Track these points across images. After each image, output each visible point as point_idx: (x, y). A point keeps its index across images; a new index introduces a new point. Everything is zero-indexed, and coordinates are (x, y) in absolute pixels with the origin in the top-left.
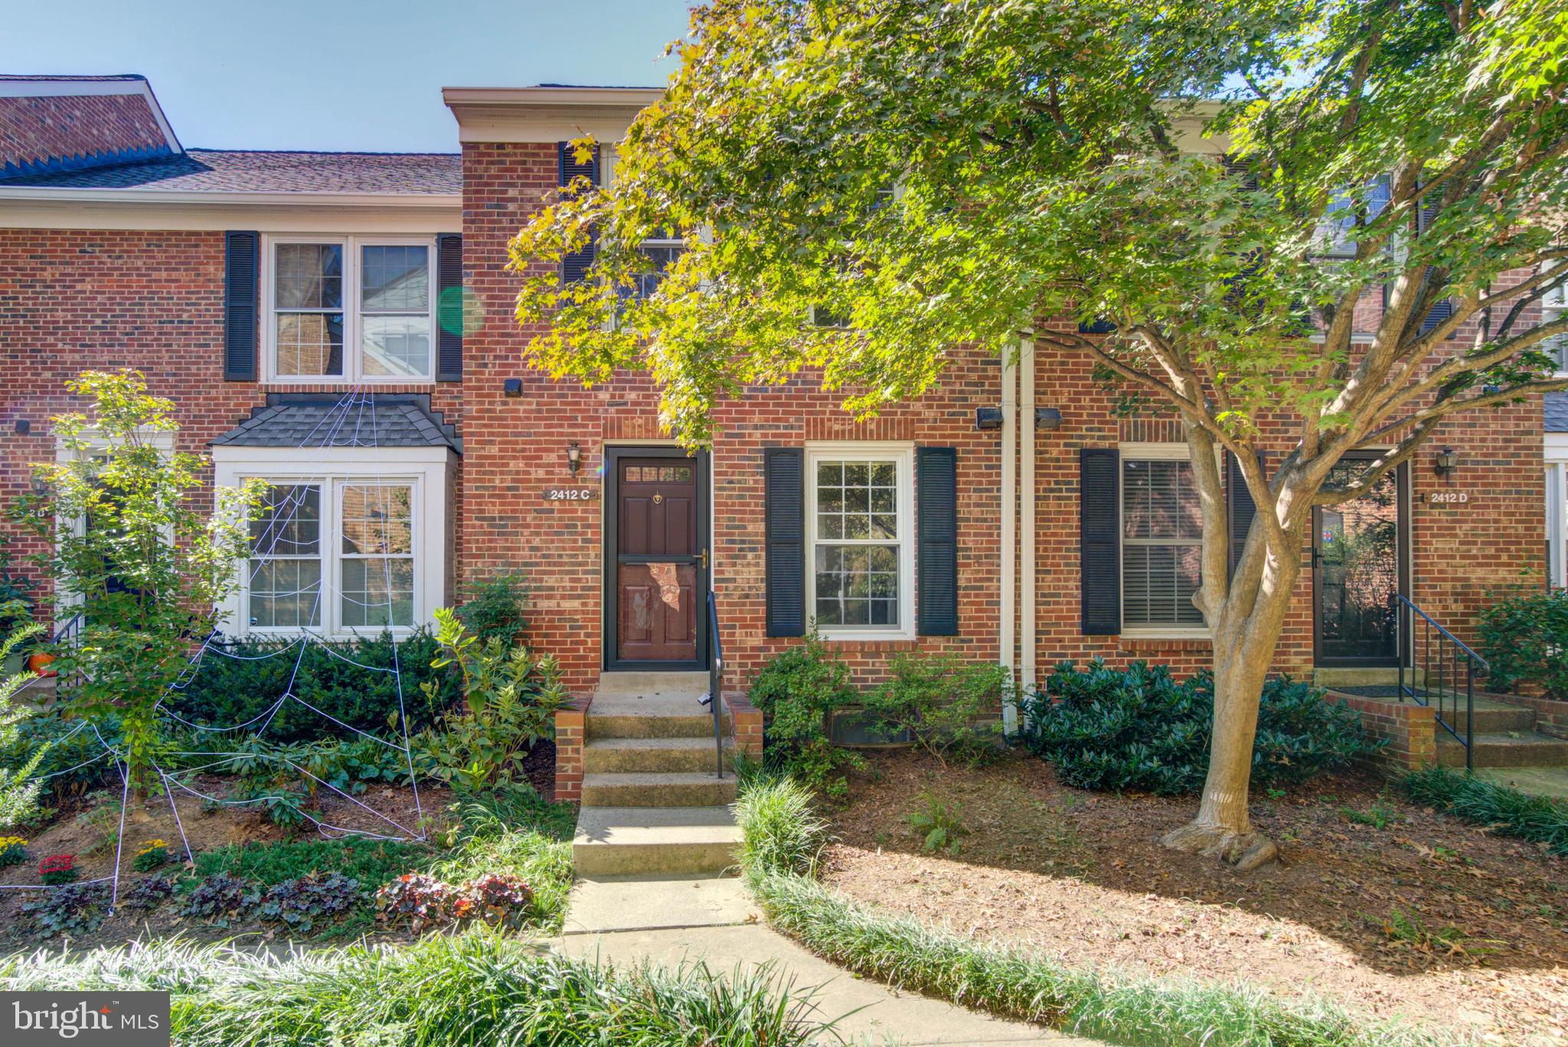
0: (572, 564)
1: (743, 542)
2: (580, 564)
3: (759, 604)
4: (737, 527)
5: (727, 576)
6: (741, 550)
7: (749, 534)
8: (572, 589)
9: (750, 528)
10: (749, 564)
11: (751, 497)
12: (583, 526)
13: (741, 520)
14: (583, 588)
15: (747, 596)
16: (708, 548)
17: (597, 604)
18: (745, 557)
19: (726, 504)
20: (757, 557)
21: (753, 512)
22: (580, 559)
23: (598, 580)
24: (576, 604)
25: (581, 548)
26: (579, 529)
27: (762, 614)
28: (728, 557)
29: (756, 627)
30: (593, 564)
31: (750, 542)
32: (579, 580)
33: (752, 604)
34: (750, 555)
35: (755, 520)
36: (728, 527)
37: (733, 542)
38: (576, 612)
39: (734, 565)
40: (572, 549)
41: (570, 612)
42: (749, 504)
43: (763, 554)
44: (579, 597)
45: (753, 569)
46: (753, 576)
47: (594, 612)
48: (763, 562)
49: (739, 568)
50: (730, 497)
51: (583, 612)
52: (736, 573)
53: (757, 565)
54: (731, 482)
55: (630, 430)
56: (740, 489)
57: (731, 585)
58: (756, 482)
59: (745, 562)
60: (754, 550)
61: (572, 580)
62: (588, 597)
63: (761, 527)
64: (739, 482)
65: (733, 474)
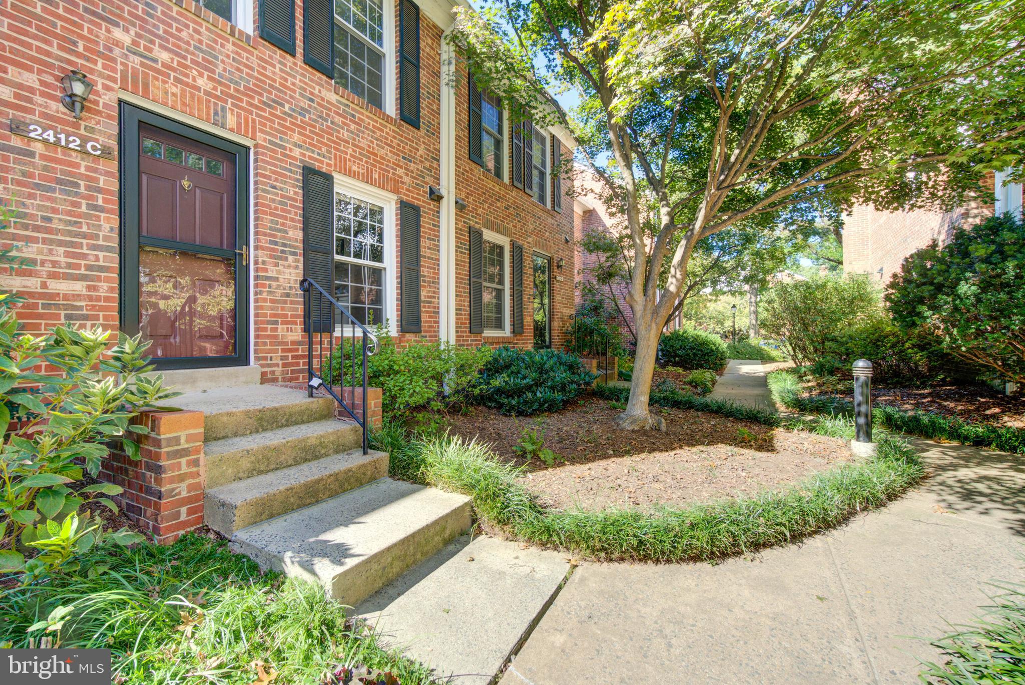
0: (70, 233)
1: (284, 245)
2: (85, 236)
3: (297, 303)
4: (280, 231)
5: (270, 274)
6: (283, 252)
7: (290, 239)
8: (69, 266)
9: (291, 233)
10: (289, 266)
11: (291, 206)
12: (88, 188)
13: (283, 224)
14: (89, 268)
15: (288, 295)
16: (247, 244)
17: (111, 289)
18: (286, 259)
19: (269, 207)
20: (296, 261)
21: (293, 220)
22: (85, 229)
23: (111, 260)
24: (79, 287)
25: (87, 216)
26: (82, 190)
27: (300, 312)
28: (271, 257)
29: (295, 323)
30: (106, 238)
31: (291, 246)
32: (84, 256)
33: (292, 302)
34: (291, 258)
35: (295, 228)
36: (271, 228)
37: (276, 243)
38: (78, 297)
39: (277, 265)
40: (69, 213)
41: (66, 297)
42: (289, 212)
43: (301, 259)
44: (83, 278)
45: (293, 271)
46: (293, 277)
47: (107, 299)
48: (301, 265)
49: (281, 268)
50: (273, 201)
51: (90, 298)
52: (279, 272)
53: (296, 268)
54: (274, 187)
55: (161, 94)
56: (282, 196)
57: (274, 284)
58: (295, 193)
59: (286, 263)
60: (294, 254)
61: (67, 254)
62: (99, 279)
63: (300, 235)
64: (281, 189)
65: (276, 180)
